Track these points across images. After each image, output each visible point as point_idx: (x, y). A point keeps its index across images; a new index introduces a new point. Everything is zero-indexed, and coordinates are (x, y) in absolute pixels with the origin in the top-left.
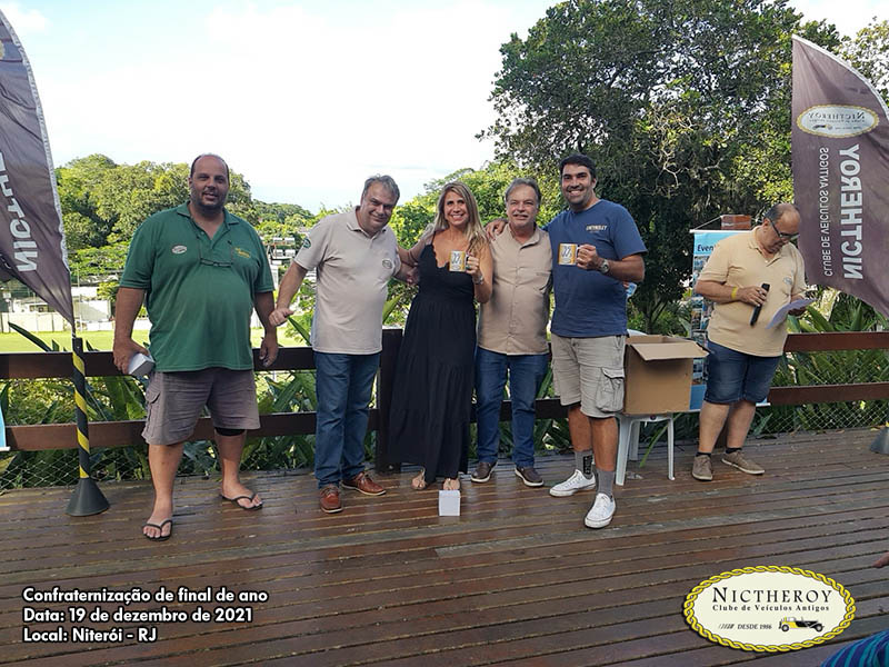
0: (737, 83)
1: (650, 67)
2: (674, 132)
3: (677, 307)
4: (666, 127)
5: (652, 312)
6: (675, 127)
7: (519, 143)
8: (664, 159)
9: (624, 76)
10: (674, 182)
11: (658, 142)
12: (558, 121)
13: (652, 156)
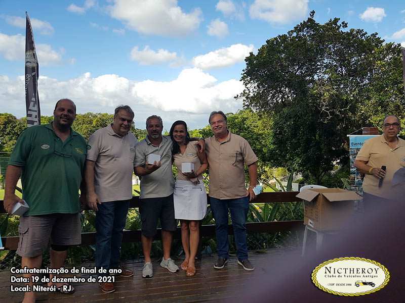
0: (355, 71)
1: (314, 65)
2: (327, 93)
3: (330, 174)
4: (323, 91)
5: (319, 177)
6: (328, 91)
7: (254, 100)
8: (323, 105)
9: (302, 69)
10: (328, 116)
11: (320, 98)
12: (272, 90)
13: (317, 104)
